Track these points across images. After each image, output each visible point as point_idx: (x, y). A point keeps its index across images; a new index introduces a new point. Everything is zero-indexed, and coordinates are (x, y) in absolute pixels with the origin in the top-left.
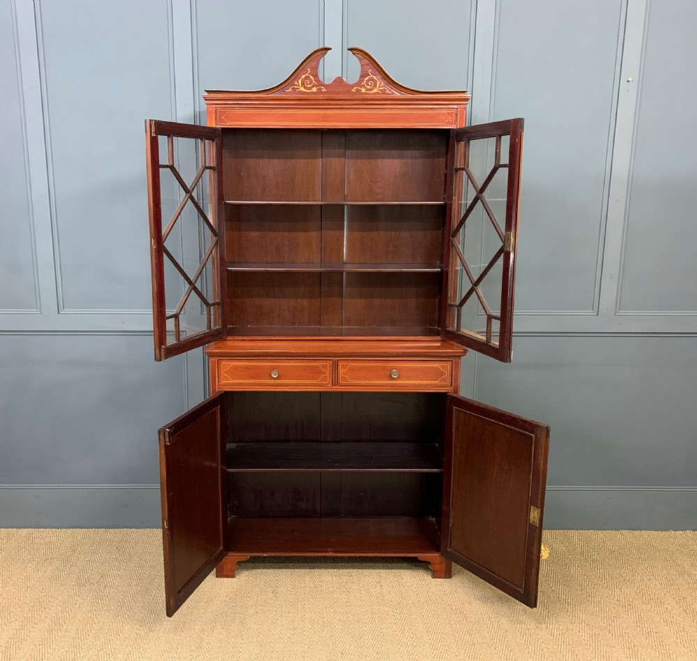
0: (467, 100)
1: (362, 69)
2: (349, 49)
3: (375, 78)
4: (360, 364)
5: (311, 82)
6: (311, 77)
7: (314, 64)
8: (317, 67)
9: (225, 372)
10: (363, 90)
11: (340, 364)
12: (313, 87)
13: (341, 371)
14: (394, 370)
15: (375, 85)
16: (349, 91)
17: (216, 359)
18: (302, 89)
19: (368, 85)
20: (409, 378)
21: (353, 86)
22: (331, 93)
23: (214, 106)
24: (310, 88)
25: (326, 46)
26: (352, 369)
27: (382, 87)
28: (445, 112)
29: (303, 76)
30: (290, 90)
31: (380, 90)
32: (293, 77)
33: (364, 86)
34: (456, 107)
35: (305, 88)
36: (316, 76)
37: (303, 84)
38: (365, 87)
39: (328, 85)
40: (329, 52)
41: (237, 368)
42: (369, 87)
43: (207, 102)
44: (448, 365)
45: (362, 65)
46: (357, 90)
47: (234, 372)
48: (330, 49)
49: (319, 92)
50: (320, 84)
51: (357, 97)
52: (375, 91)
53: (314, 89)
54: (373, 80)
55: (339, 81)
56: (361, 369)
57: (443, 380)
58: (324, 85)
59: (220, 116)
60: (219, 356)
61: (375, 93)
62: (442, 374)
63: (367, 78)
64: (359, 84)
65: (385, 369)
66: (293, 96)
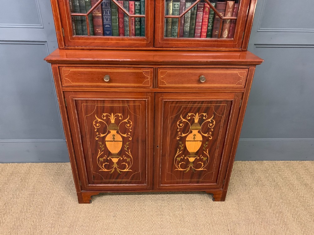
4: (176, 71)
9: (66, 76)
11: (160, 71)
13: (160, 77)
14: (202, 76)
17: (57, 66)
20: (213, 82)
26: (170, 75)
41: (75, 73)
44: (245, 72)
47: (74, 77)
56: (176, 75)
57: (239, 84)
60: (59, 64)
62: (239, 78)
65: (195, 74)
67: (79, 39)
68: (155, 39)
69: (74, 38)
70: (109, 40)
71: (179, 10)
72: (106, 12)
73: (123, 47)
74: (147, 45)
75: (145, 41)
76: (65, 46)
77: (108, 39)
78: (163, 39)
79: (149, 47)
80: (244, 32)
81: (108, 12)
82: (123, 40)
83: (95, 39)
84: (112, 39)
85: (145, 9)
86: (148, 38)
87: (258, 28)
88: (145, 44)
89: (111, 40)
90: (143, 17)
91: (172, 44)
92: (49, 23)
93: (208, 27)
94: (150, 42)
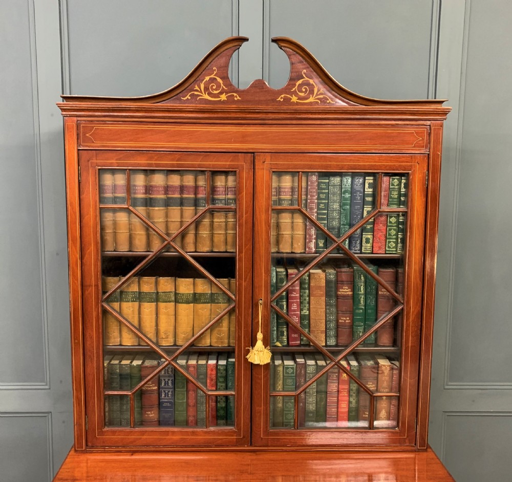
0: (445, 113)
1: (292, 68)
2: (274, 41)
3: (311, 81)
5: (219, 86)
6: (219, 80)
7: (222, 61)
8: (226, 66)
10: (294, 99)
12: (221, 93)
15: (312, 92)
16: (274, 100)
18: (207, 97)
19: (301, 92)
21: (280, 92)
22: (248, 102)
23: (75, 119)
24: (217, 96)
25: (242, 35)
27: (321, 94)
28: (412, 130)
29: (207, 78)
30: (188, 97)
31: (318, 99)
32: (192, 80)
33: (295, 93)
34: (428, 123)
35: (209, 94)
36: (225, 78)
37: (206, 89)
38: (296, 95)
39: (243, 91)
40: (245, 44)
42: (302, 94)
43: (64, 113)
45: (292, 64)
46: (286, 99)
48: (246, 40)
49: (230, 100)
50: (231, 88)
51: (285, 107)
52: (311, 100)
53: (223, 97)
54: (308, 84)
55: (259, 85)
58: (237, 91)
59: (84, 134)
61: (311, 103)
63: (300, 82)
64: (287, 90)
66: (191, 106)
67: (114, 433)
68: (253, 433)
69: (105, 432)
70: (168, 435)
71: (296, 376)
72: (165, 382)
73: (193, 446)
74: (239, 442)
75: (235, 435)
76: (87, 445)
77: (167, 433)
78: (267, 433)
79: (242, 445)
80: (417, 417)
81: (170, 382)
82: (193, 433)
83: (143, 433)
84: (173, 433)
85: (234, 377)
86: (239, 429)
87: (445, 383)
88: (235, 440)
89: (173, 435)
90: (232, 395)
91: (286, 441)
92: (61, 382)
93: (350, 404)
94: (244, 437)
